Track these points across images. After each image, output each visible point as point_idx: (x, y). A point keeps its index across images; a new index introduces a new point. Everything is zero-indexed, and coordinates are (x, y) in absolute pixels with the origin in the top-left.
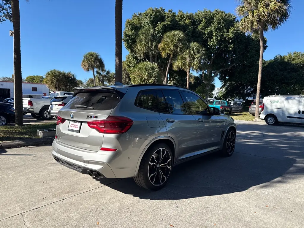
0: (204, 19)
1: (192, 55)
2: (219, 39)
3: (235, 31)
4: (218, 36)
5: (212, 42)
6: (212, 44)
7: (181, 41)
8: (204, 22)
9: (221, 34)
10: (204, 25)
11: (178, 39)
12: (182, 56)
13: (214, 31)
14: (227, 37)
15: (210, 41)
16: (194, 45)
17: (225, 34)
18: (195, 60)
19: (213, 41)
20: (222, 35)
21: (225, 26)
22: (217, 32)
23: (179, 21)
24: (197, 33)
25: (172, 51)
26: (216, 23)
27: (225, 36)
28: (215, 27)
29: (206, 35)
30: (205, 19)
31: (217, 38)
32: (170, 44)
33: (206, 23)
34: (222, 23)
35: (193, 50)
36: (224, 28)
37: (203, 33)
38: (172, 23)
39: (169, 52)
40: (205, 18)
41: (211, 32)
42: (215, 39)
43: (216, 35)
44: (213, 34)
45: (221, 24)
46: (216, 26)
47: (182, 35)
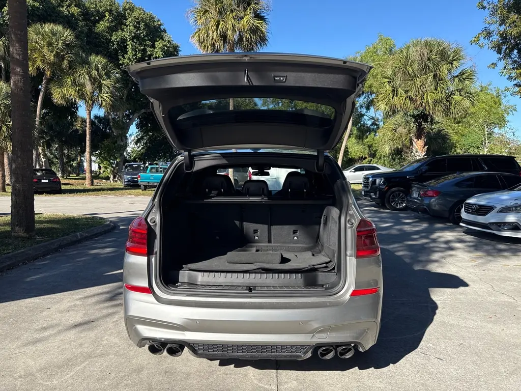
0: (107, 14)
1: (95, 79)
2: (139, 57)
3: (166, 48)
4: (136, 51)
5: (126, 60)
6: (127, 63)
7: (68, 46)
8: (109, 19)
9: (142, 48)
10: (108, 24)
11: (64, 43)
12: (74, 80)
13: (128, 40)
14: (152, 55)
15: (123, 56)
16: (97, 60)
17: (149, 49)
18: (103, 89)
19: (129, 59)
20: (144, 50)
21: (147, 35)
22: (136, 43)
23: (58, 6)
24: (97, 38)
25: (49, 64)
26: (132, 27)
27: (149, 53)
28: (130, 32)
29: (114, 45)
30: (110, 13)
31: (135, 55)
32: (45, 50)
33: (112, 21)
34: (142, 28)
35: (97, 69)
36: (147, 38)
37: (107, 39)
38: (43, 6)
39: (42, 66)
40: (110, 11)
41: (124, 41)
42: (132, 54)
43: (134, 49)
44: (127, 45)
45: (140, 30)
46: (132, 32)
47: (70, 35)
